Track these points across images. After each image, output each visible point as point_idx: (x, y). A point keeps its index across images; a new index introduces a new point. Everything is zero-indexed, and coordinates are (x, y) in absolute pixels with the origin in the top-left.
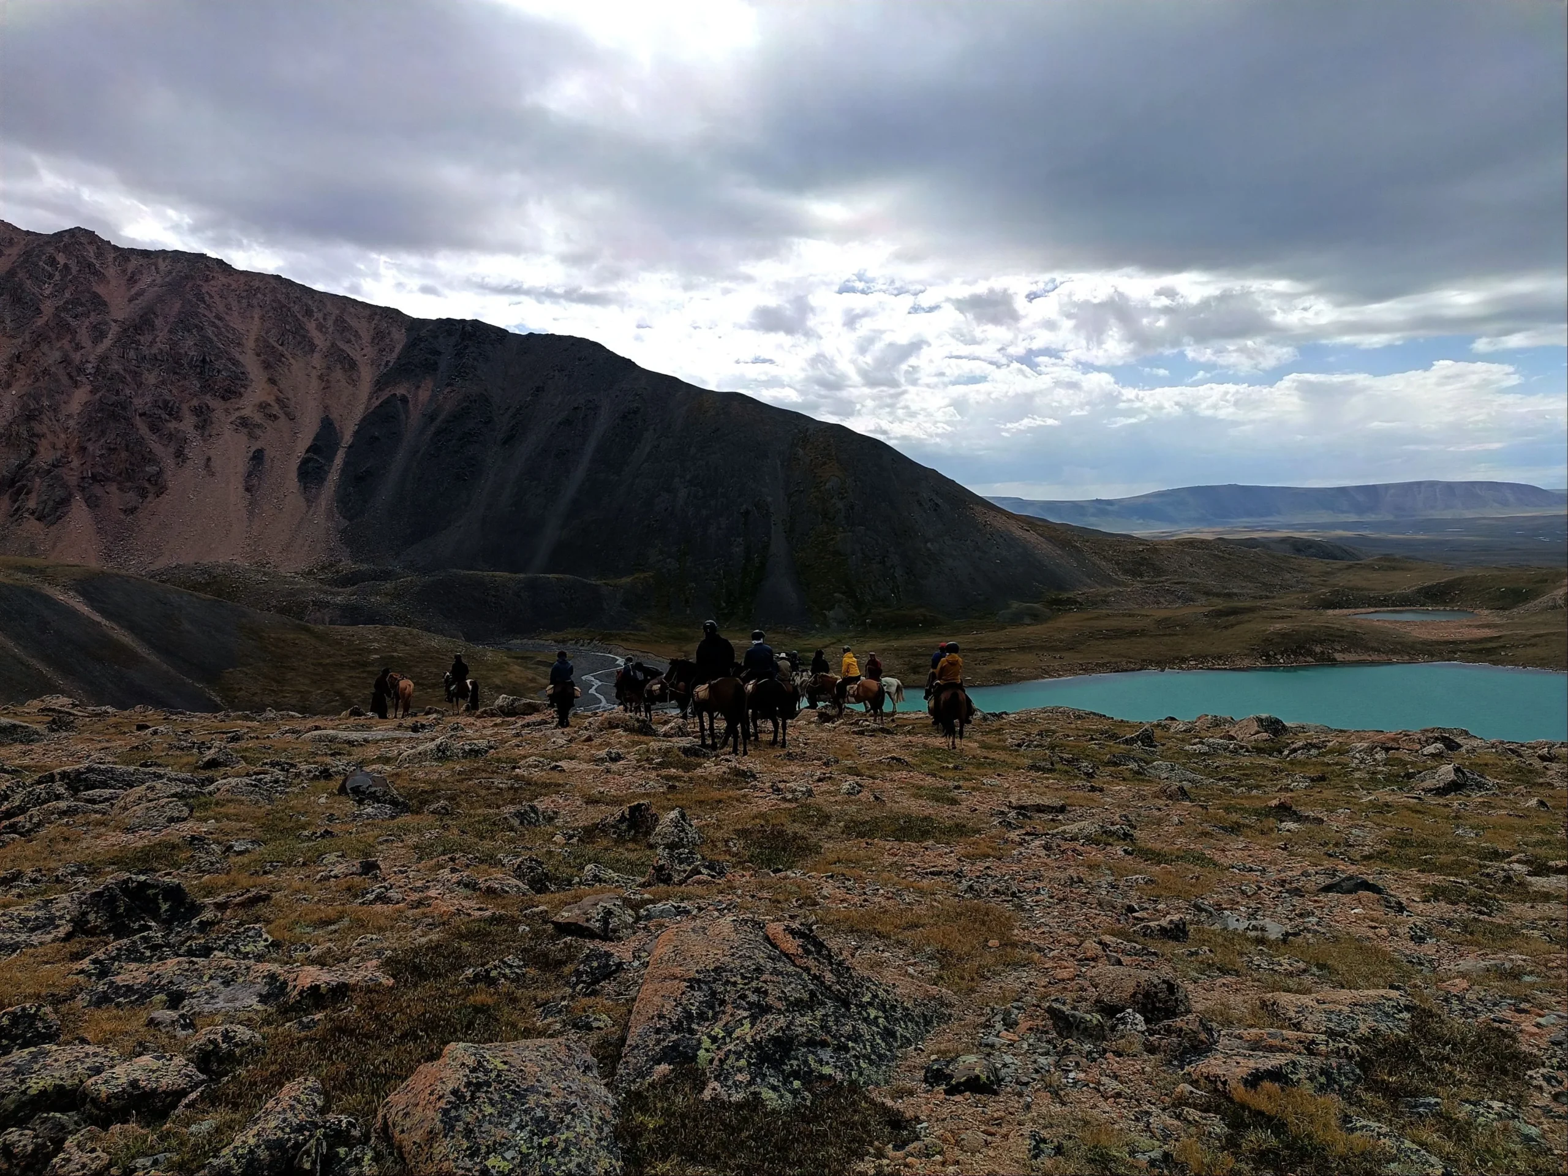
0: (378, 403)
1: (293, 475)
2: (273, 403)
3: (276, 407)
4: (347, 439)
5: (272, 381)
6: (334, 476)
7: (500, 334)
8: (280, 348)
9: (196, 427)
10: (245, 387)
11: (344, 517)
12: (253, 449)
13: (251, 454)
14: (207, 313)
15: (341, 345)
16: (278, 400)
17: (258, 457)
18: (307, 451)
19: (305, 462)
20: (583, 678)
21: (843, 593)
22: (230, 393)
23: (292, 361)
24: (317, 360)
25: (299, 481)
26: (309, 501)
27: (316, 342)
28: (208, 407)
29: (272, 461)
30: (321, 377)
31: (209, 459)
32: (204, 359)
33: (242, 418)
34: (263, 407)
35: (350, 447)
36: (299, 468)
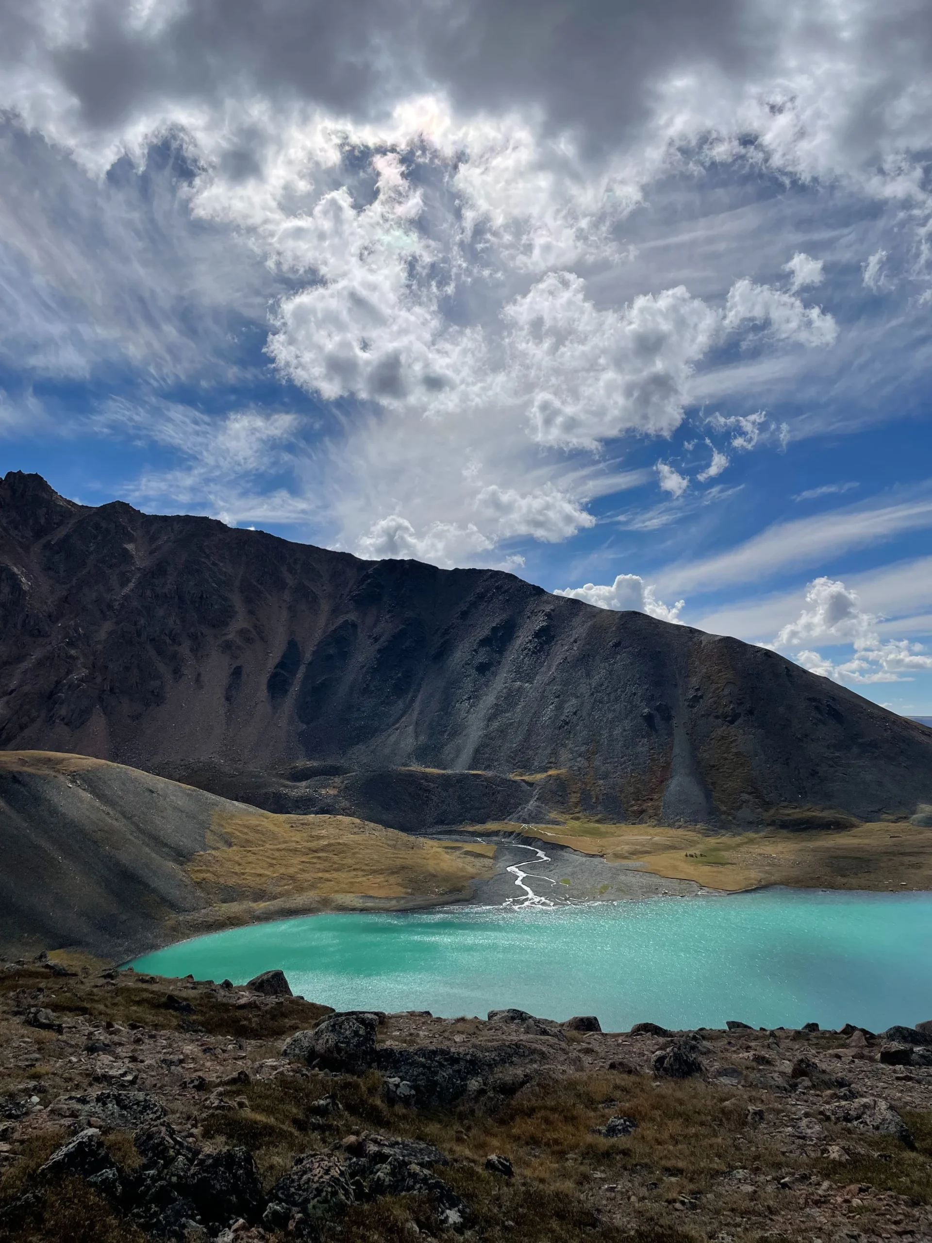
0: (333, 628)
1: (264, 687)
2: (251, 629)
3: (254, 632)
4: (308, 657)
5: (251, 612)
6: (295, 688)
7: (431, 570)
8: (259, 586)
9: (191, 650)
10: (231, 617)
11: (302, 722)
12: (233, 667)
13: (232, 670)
14: (206, 561)
15: (306, 583)
16: (255, 627)
17: (237, 672)
18: (276, 667)
19: (274, 676)
20: (509, 869)
21: (750, 794)
22: (220, 622)
23: (269, 596)
24: (287, 596)
25: (268, 692)
26: (275, 708)
27: (288, 581)
28: (202, 634)
29: (248, 675)
30: (290, 608)
31: (199, 675)
32: (202, 596)
33: (227, 641)
34: (242, 632)
35: (310, 664)
36: (269, 681)
